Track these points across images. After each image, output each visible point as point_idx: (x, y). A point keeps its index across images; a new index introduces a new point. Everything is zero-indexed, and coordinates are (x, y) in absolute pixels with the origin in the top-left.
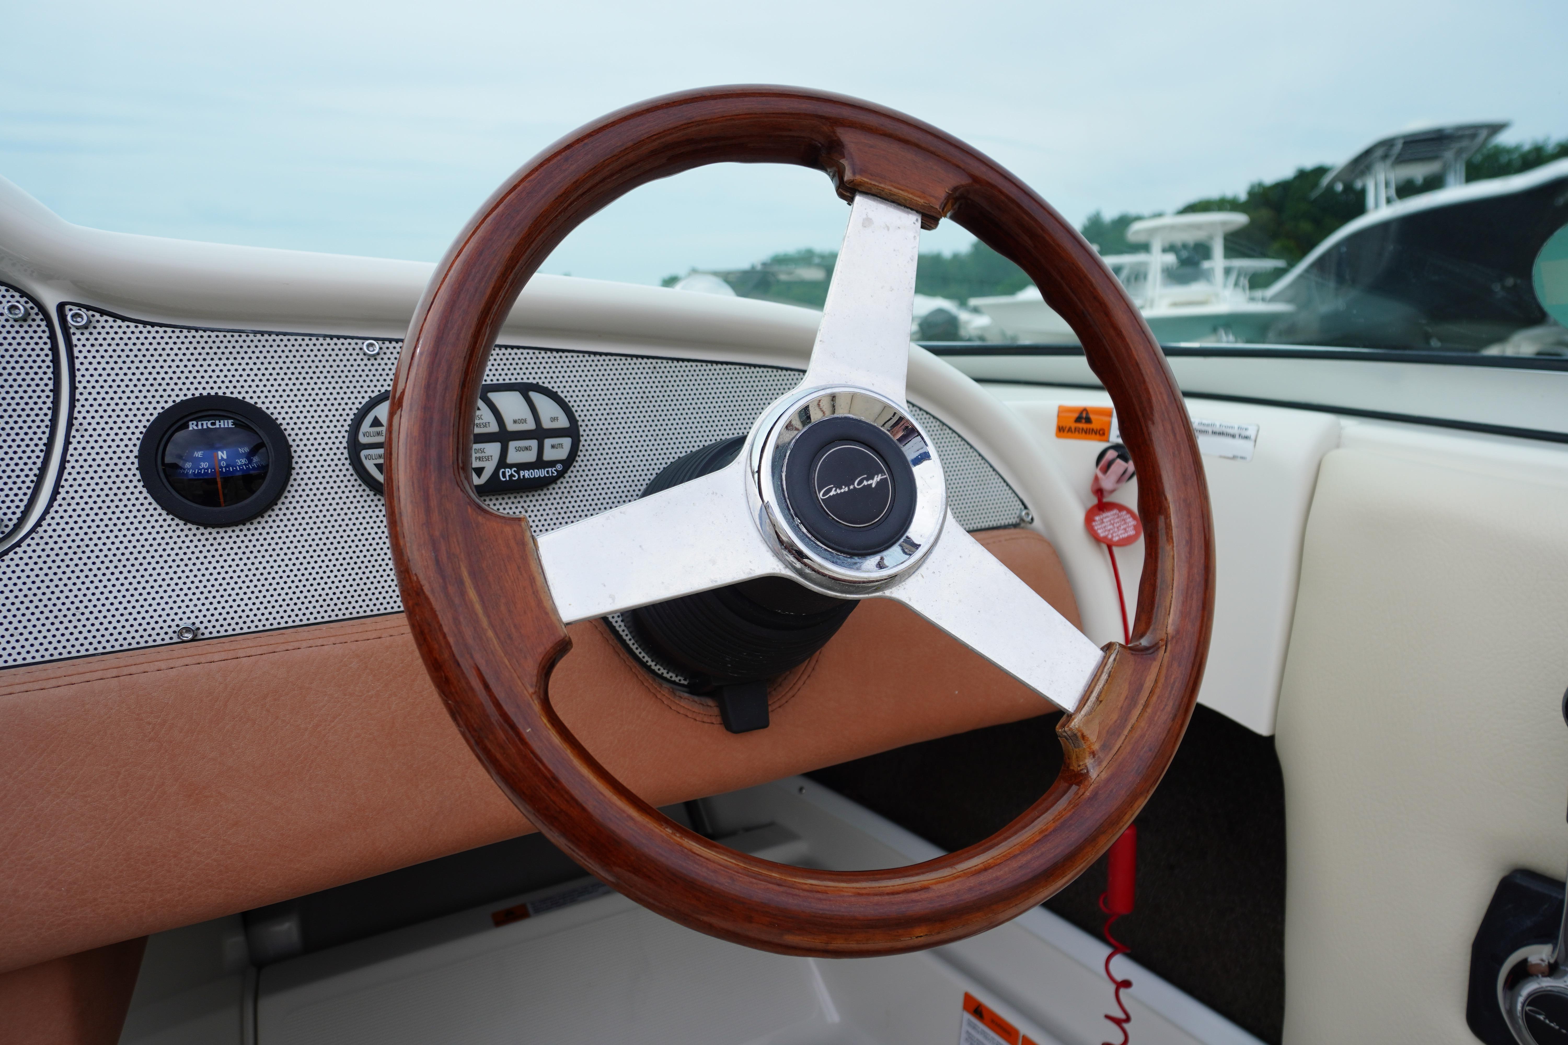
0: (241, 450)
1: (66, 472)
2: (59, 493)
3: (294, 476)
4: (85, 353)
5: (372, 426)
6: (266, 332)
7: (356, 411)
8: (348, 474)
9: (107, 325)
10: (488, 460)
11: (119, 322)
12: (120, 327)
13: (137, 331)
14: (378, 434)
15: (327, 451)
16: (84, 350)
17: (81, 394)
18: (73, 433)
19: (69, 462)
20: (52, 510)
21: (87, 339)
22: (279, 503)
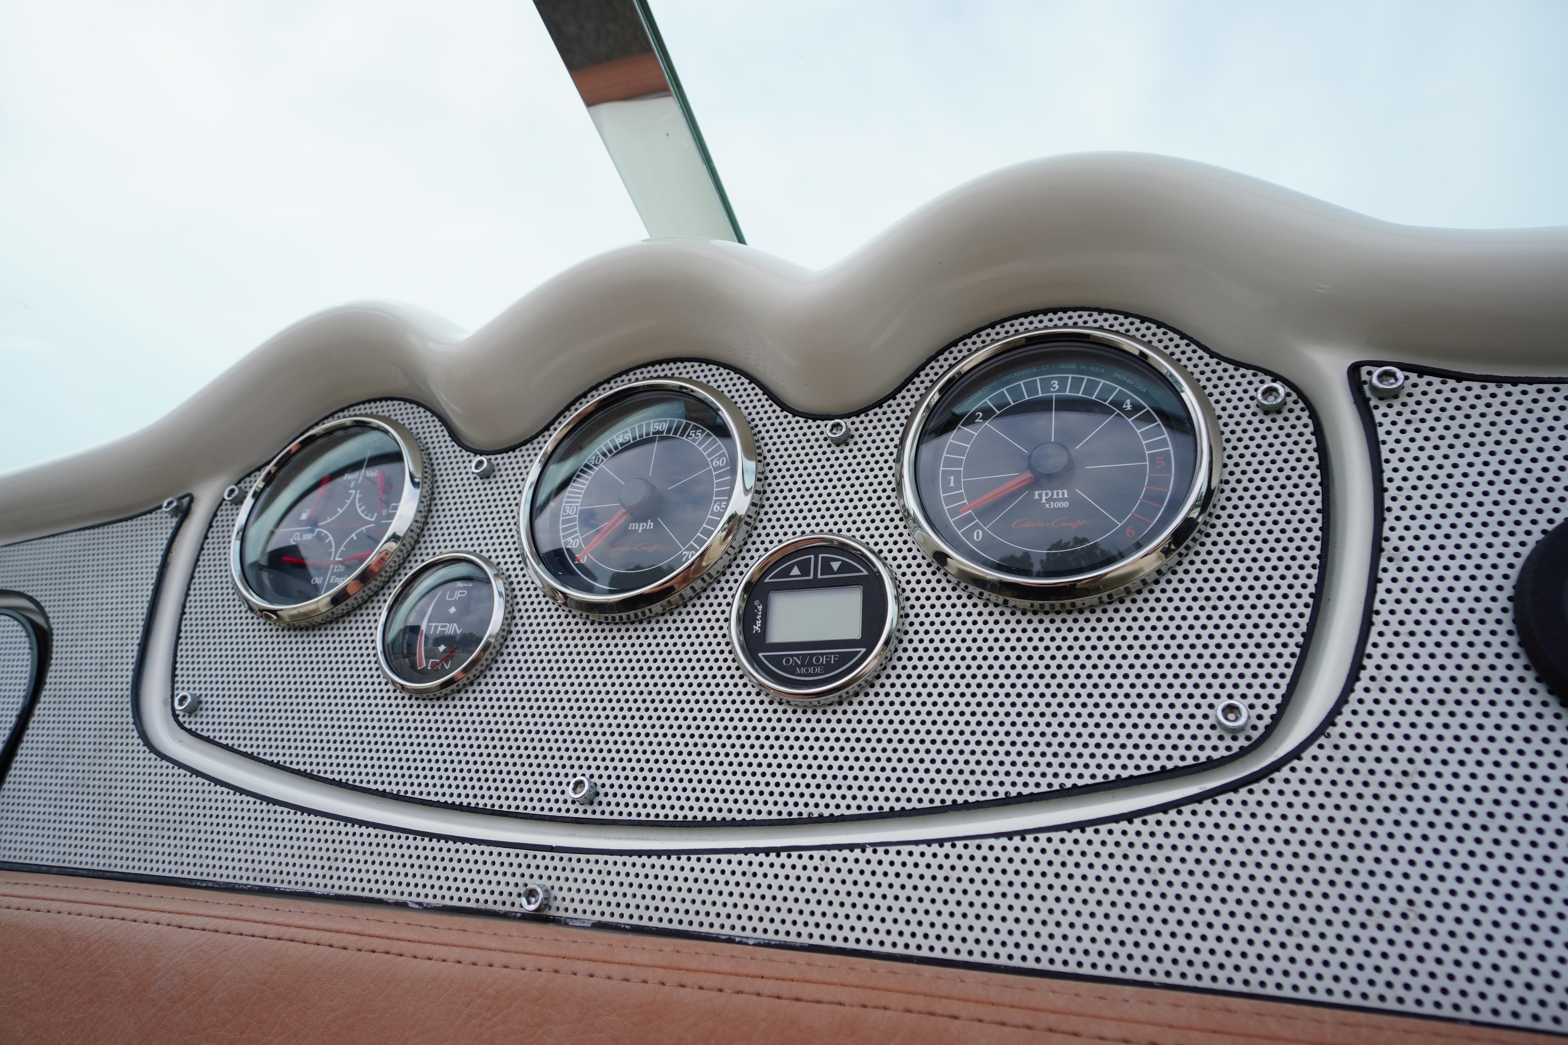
1: (1374, 630)
2: (1364, 668)
4: (1396, 434)
9: (1431, 390)
11: (1452, 383)
12: (1454, 390)
13: (1485, 393)
16: (1395, 430)
17: (1394, 499)
18: (1383, 563)
19: (1377, 613)
20: (1353, 697)
21: (1399, 414)
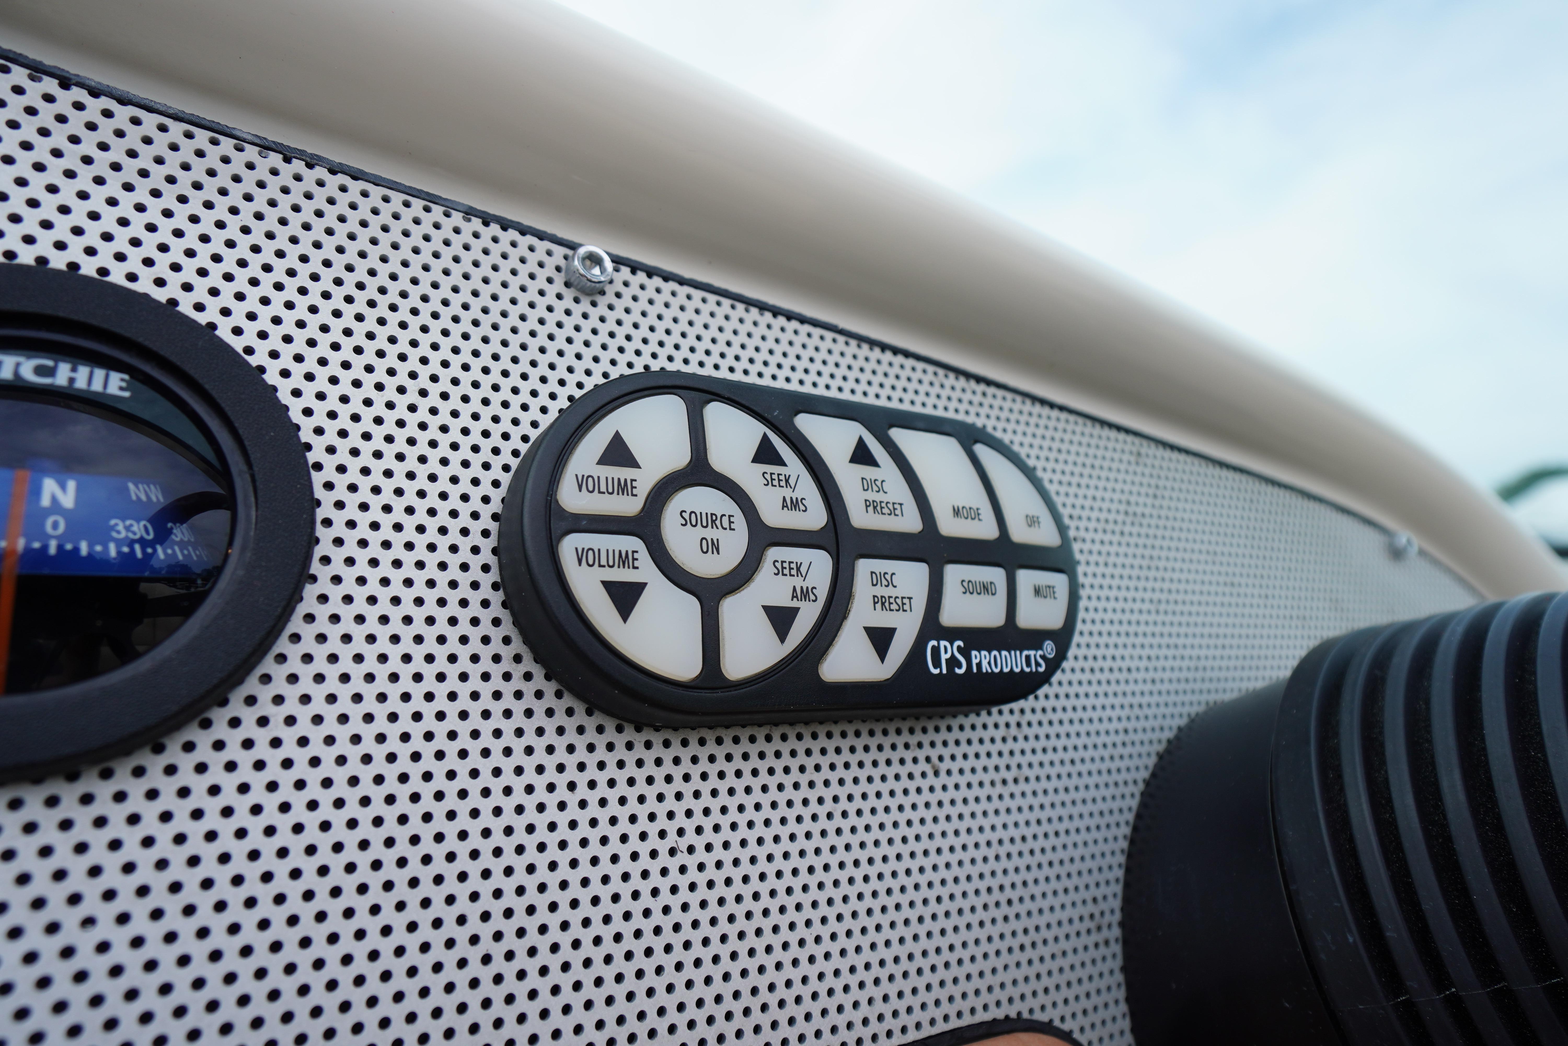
0: (136, 491)
3: (308, 604)
5: (603, 461)
6: (301, 155)
7: (566, 404)
8: (486, 616)
10: (901, 608)
14: (625, 488)
15: (432, 535)
22: (237, 697)
